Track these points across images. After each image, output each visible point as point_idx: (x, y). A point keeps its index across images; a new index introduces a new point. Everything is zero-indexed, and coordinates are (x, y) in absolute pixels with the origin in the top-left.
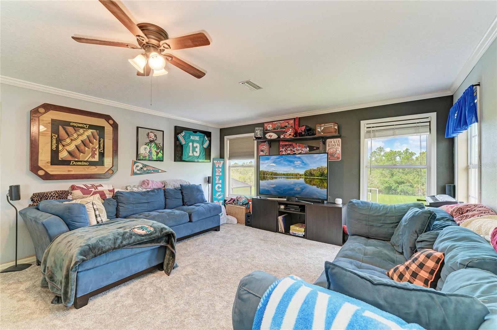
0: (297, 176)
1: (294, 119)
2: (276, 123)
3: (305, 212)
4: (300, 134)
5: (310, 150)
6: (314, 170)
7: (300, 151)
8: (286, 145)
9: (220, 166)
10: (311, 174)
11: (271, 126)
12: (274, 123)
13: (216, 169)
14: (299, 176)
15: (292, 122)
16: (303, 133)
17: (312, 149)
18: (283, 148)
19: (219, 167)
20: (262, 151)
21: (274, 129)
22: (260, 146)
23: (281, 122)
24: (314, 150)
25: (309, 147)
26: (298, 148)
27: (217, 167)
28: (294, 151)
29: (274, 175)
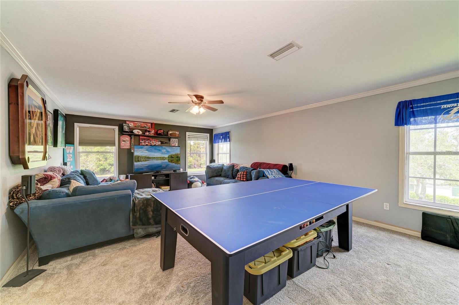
0: (163, 158)
1: (152, 124)
2: (137, 123)
3: (169, 178)
4: (160, 134)
5: (161, 144)
6: (173, 155)
7: (155, 144)
8: (145, 139)
9: (71, 152)
10: (172, 157)
11: (132, 124)
12: (135, 122)
13: (68, 155)
14: (165, 158)
15: (150, 125)
16: (162, 134)
17: (162, 143)
18: (142, 141)
19: (69, 153)
20: (124, 141)
21: (135, 127)
22: (121, 137)
23: (141, 123)
24: (164, 144)
25: (161, 141)
26: (154, 142)
27: (68, 152)
28: (151, 143)
29: (147, 158)
